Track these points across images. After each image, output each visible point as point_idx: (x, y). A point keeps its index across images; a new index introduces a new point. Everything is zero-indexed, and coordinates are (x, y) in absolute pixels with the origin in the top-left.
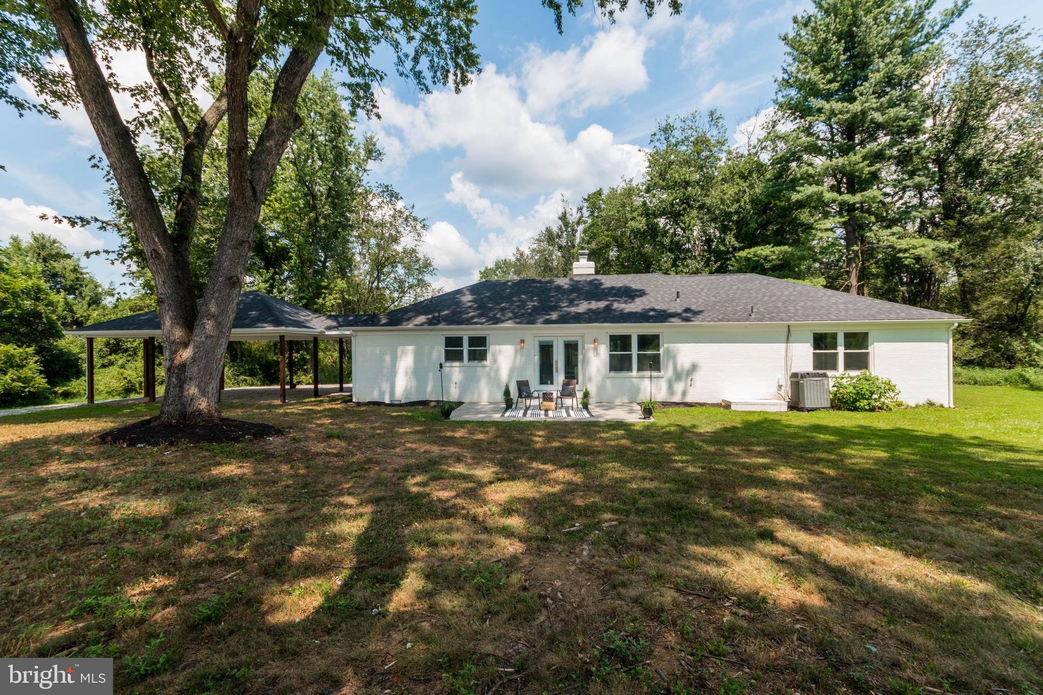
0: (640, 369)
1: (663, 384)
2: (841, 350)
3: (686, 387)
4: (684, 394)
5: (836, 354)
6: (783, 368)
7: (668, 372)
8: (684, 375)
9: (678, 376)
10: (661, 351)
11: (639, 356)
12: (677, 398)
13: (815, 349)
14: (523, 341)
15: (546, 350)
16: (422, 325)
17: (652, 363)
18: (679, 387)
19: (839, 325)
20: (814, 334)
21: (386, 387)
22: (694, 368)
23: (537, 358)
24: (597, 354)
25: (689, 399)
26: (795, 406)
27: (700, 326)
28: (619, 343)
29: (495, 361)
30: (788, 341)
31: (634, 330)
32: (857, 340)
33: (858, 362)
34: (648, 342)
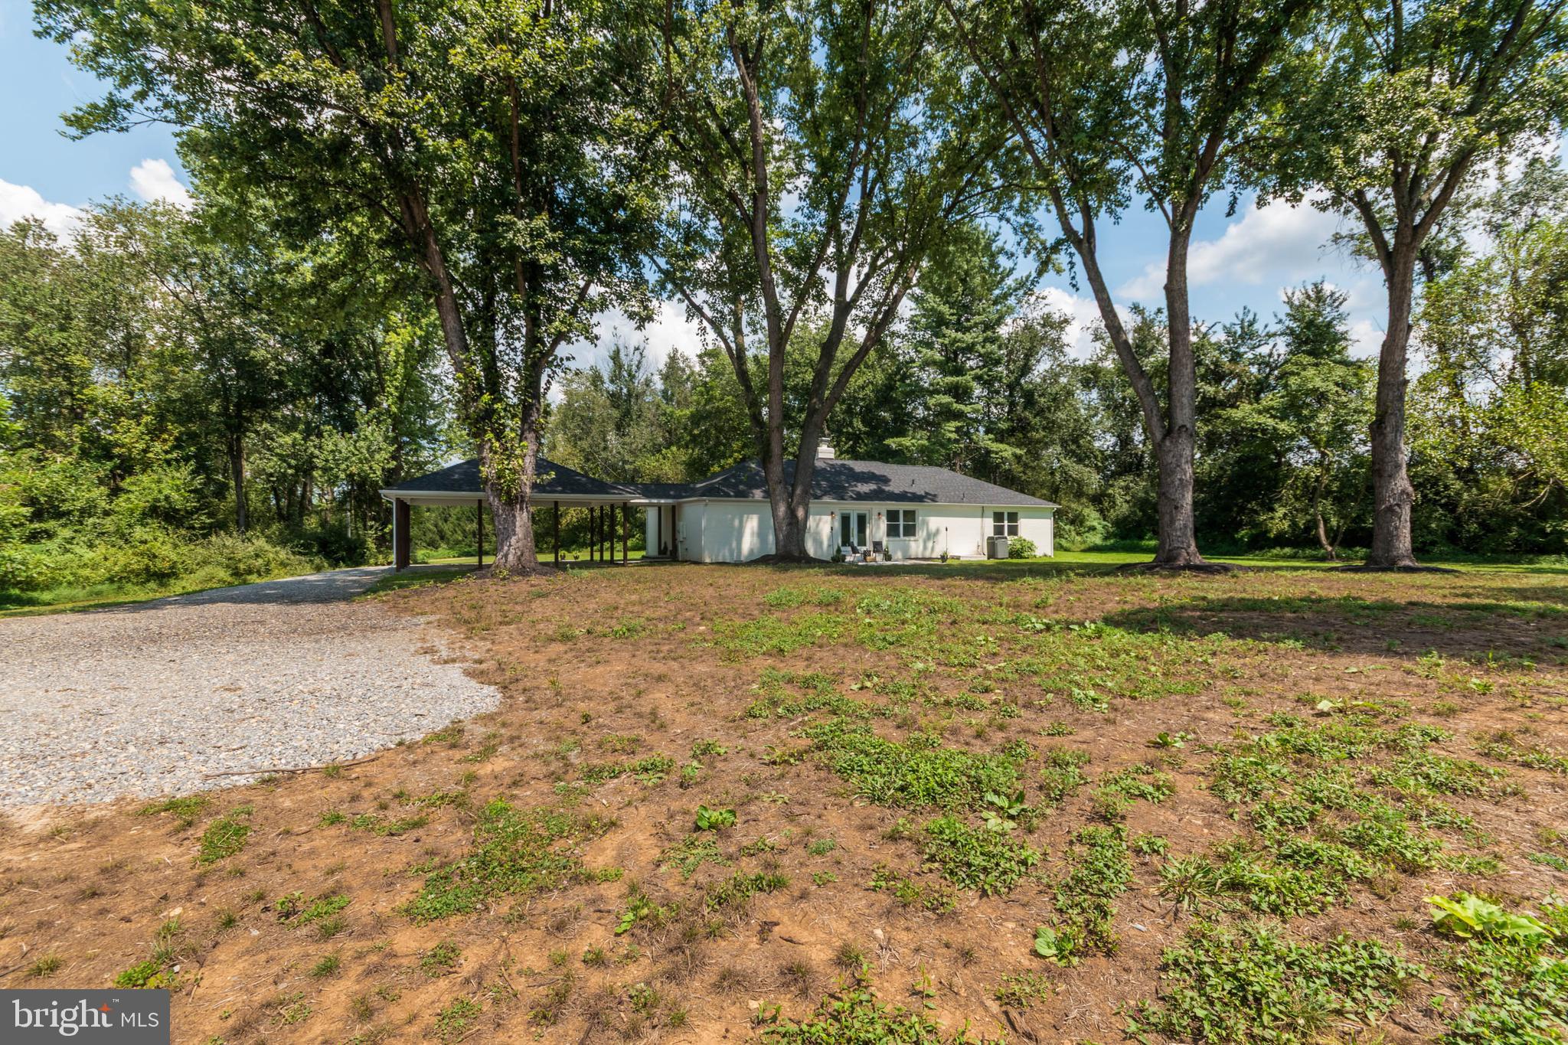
0: (906, 534)
1: (921, 544)
2: (1006, 523)
3: (932, 546)
4: (931, 551)
5: (1004, 525)
6: (979, 531)
7: (922, 536)
8: (930, 537)
9: (928, 538)
10: (917, 522)
11: (904, 525)
12: (928, 554)
13: (996, 521)
14: (832, 513)
15: (845, 520)
17: (912, 530)
18: (929, 545)
19: (1006, 508)
20: (995, 512)
22: (938, 531)
23: (840, 526)
24: (879, 523)
26: (992, 554)
28: (892, 516)
30: (984, 516)
31: (901, 507)
32: (1013, 517)
33: (1013, 531)
34: (910, 515)
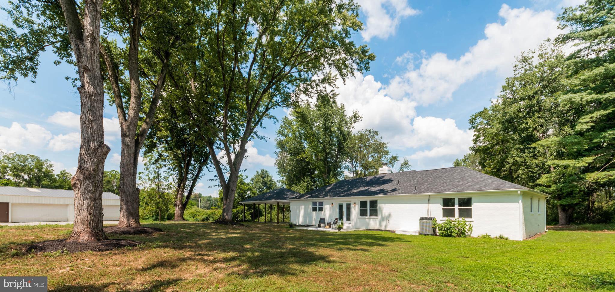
0: (371, 215)
1: (378, 222)
2: (457, 207)
3: (386, 223)
4: (386, 226)
5: (454, 209)
7: (379, 217)
8: (385, 219)
9: (383, 219)
10: (378, 208)
11: (370, 209)
12: (383, 228)
13: (444, 206)
14: (333, 204)
15: (341, 207)
16: (307, 198)
17: (374, 212)
18: (384, 224)
19: (455, 194)
20: (443, 199)
21: (297, 220)
22: (390, 215)
23: (338, 210)
24: (355, 209)
25: (388, 229)
27: (391, 196)
28: (363, 204)
29: (325, 212)
30: (428, 203)
31: (367, 199)
32: (465, 202)
33: (466, 213)
34: (374, 204)
